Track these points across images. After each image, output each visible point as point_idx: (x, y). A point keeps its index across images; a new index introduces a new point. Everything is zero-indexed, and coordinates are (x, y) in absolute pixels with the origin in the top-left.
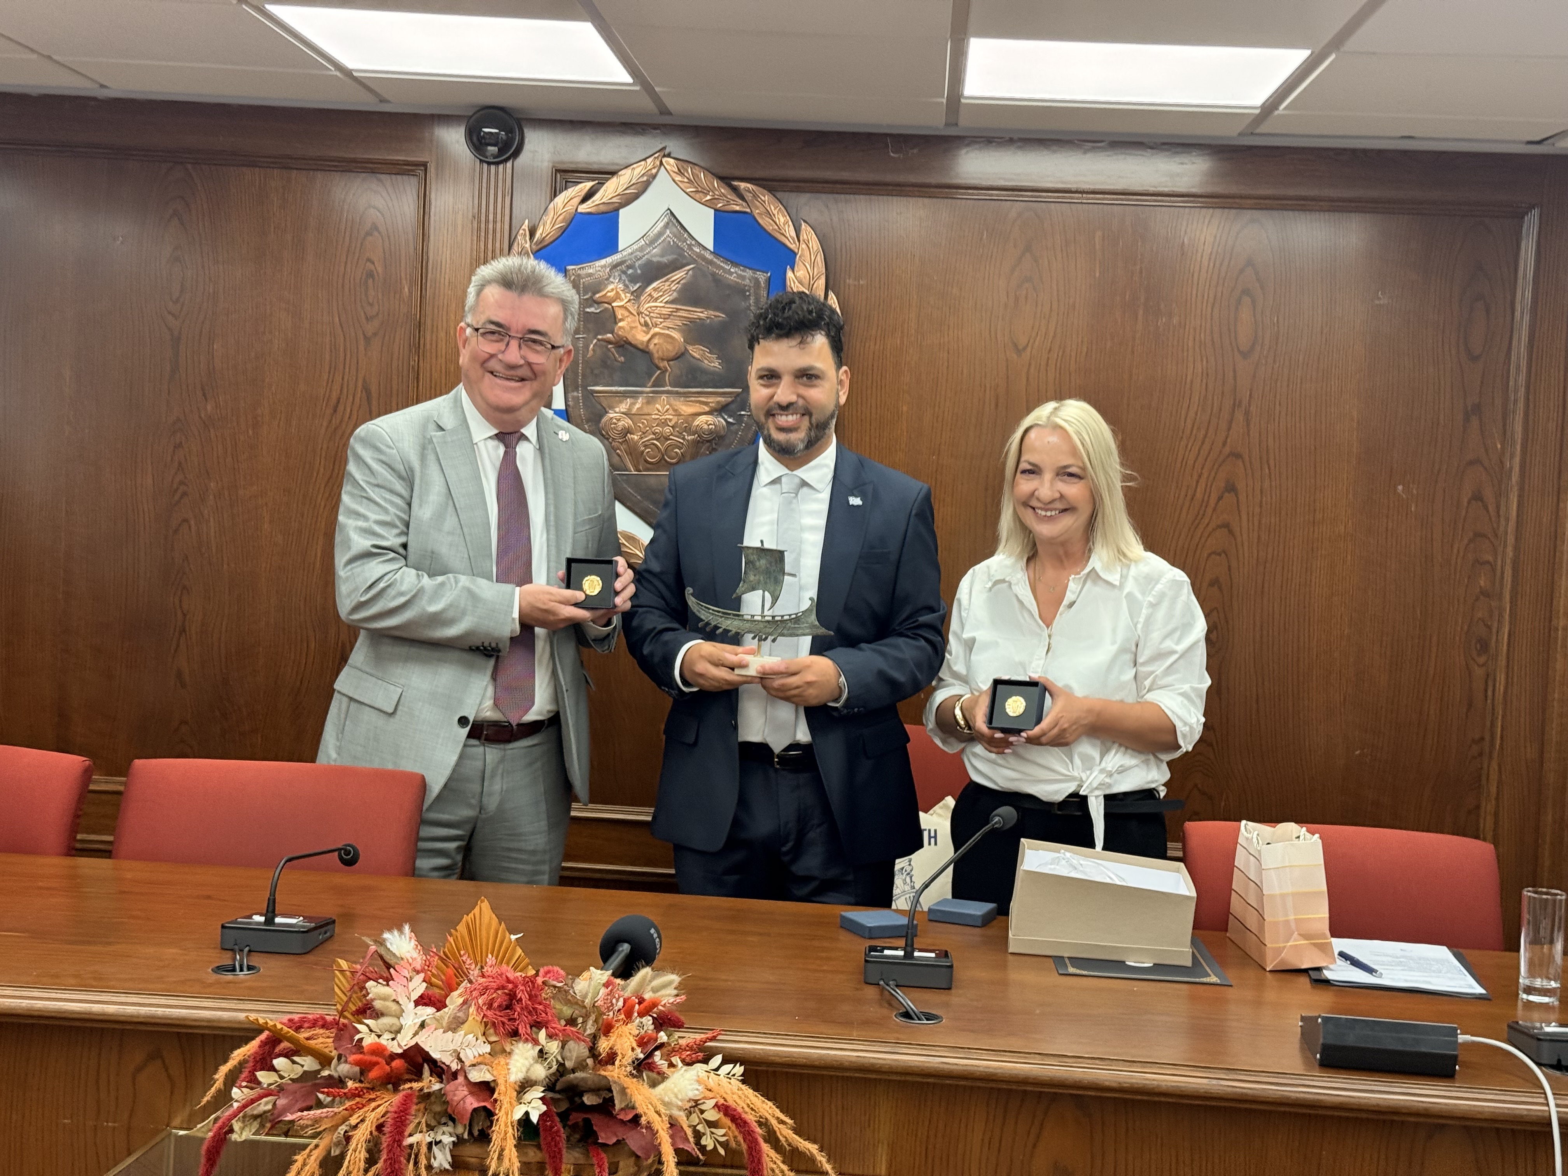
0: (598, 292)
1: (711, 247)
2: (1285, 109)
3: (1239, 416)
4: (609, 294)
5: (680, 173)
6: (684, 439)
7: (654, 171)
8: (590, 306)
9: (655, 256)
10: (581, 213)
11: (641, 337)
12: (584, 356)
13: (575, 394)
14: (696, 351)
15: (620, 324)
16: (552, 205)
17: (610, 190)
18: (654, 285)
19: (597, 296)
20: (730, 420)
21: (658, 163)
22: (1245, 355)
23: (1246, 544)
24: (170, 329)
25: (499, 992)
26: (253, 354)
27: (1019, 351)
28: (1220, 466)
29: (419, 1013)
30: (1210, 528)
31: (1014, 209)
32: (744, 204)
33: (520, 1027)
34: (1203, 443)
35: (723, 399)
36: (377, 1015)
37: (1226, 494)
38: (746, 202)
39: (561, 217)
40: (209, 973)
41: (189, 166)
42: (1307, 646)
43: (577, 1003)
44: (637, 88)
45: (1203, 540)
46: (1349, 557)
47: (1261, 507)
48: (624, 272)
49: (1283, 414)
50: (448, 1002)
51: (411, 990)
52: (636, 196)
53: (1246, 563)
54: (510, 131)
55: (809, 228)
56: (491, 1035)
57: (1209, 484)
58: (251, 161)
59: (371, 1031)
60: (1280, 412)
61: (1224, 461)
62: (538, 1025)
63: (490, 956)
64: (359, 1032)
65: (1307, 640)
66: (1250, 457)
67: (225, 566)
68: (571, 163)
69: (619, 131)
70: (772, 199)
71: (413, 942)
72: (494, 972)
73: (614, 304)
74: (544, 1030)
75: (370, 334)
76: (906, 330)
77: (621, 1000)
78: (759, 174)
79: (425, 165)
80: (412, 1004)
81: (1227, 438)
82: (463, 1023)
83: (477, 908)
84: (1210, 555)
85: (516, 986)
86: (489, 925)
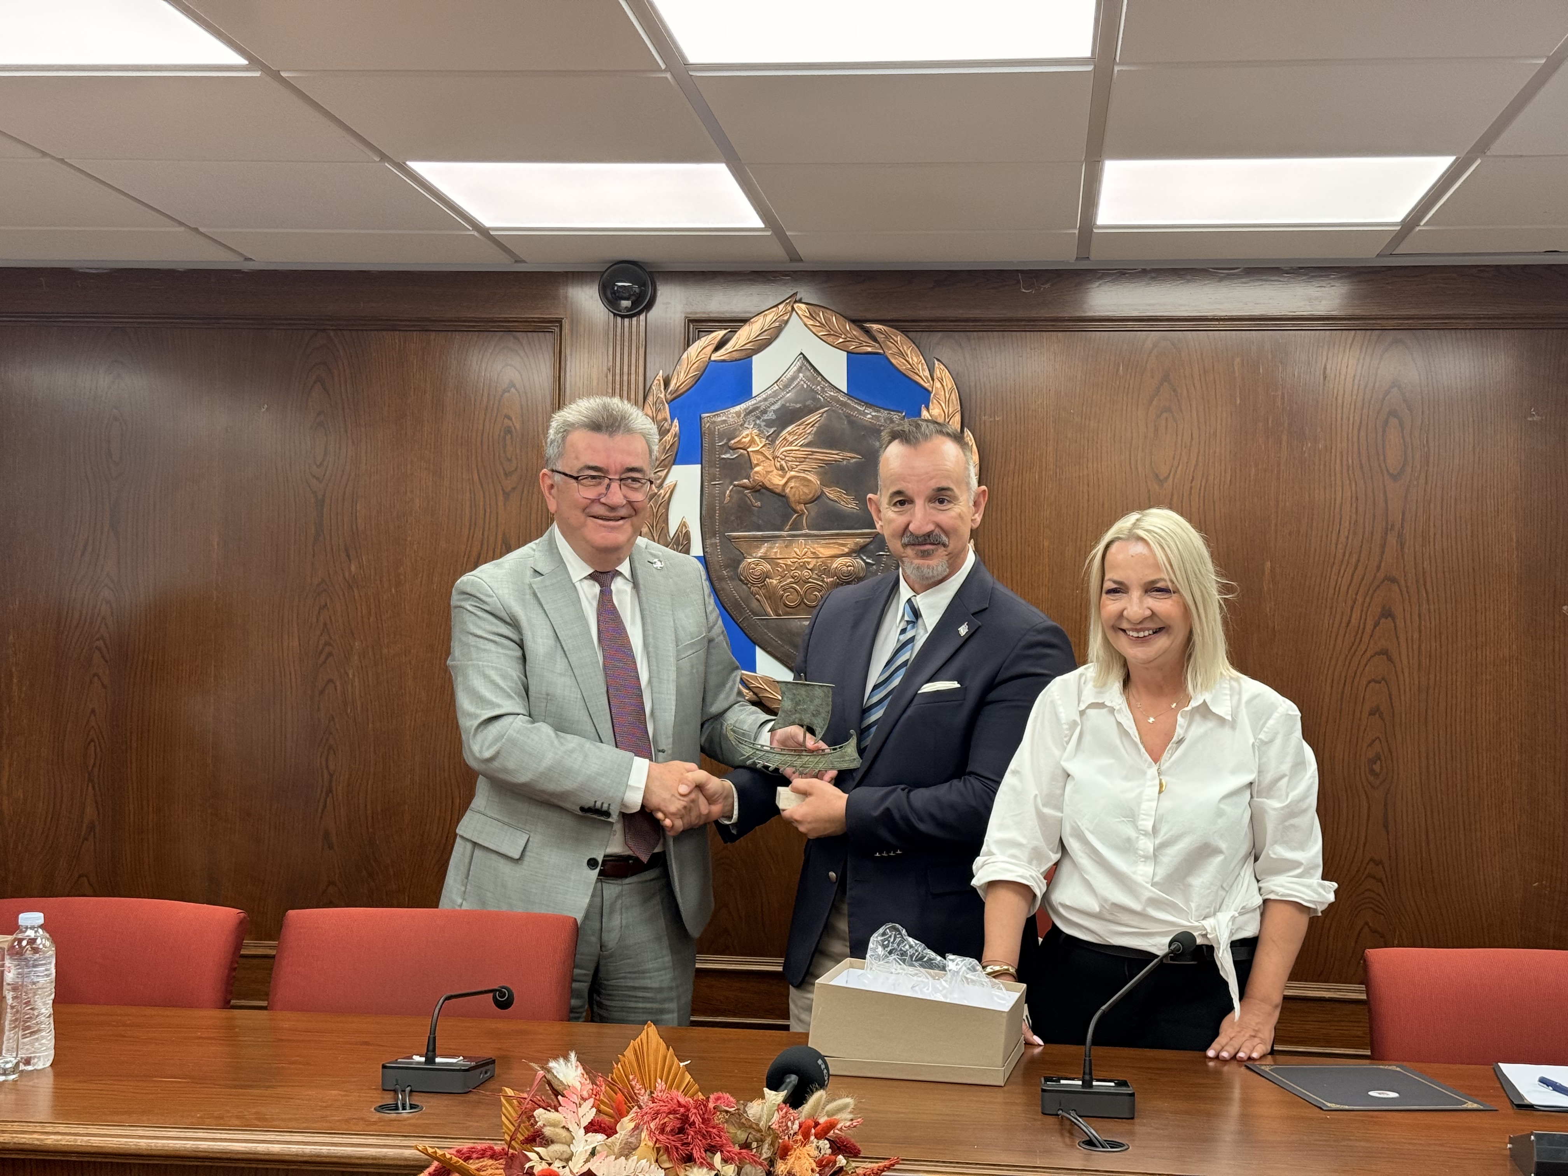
0: (733, 439)
1: (844, 388)
2: (1424, 225)
3: (1392, 540)
4: (744, 440)
5: (812, 317)
6: (823, 581)
7: (786, 318)
8: (725, 453)
9: (790, 401)
10: (714, 361)
11: (777, 481)
12: (721, 502)
13: (713, 541)
14: (831, 493)
15: (757, 469)
16: (685, 356)
17: (743, 337)
18: (789, 429)
19: (732, 442)
20: (868, 561)
21: (790, 308)
22: (1395, 478)
23: (1406, 671)
24: (314, 493)
25: (671, 1116)
26: (395, 514)
27: (1161, 482)
28: (1375, 591)
29: (589, 1140)
30: (1368, 654)
31: (1150, 339)
32: (877, 345)
33: (694, 1152)
34: (1356, 568)
35: (862, 540)
36: (547, 1142)
37: (1383, 620)
38: (878, 343)
39: (695, 365)
40: (371, 1112)
41: (332, 333)
42: (1476, 774)
43: (751, 1127)
44: (769, 233)
45: (1361, 668)
46: (1515, 680)
47: (1420, 632)
48: (759, 418)
49: (1438, 536)
50: (618, 1128)
51: (580, 1116)
52: (768, 343)
53: (1407, 690)
54: (643, 284)
55: (942, 367)
56: (665, 1162)
57: (1365, 609)
58: (391, 325)
59: (541, 1158)
60: (1435, 534)
61: (1379, 586)
62: (712, 1149)
63: (659, 1081)
64: (530, 1160)
65: (1476, 769)
66: (1406, 581)
67: (370, 725)
68: (704, 313)
69: (750, 280)
70: (904, 338)
71: (580, 1070)
72: (664, 1096)
73: (749, 450)
74: (719, 1154)
75: (508, 490)
76: (1044, 464)
77: (797, 1122)
78: (889, 316)
79: (559, 321)
80: (582, 1131)
81: (1381, 562)
82: (635, 1149)
83: (644, 1032)
84: (1369, 682)
85: (688, 1110)
86: (657, 1051)
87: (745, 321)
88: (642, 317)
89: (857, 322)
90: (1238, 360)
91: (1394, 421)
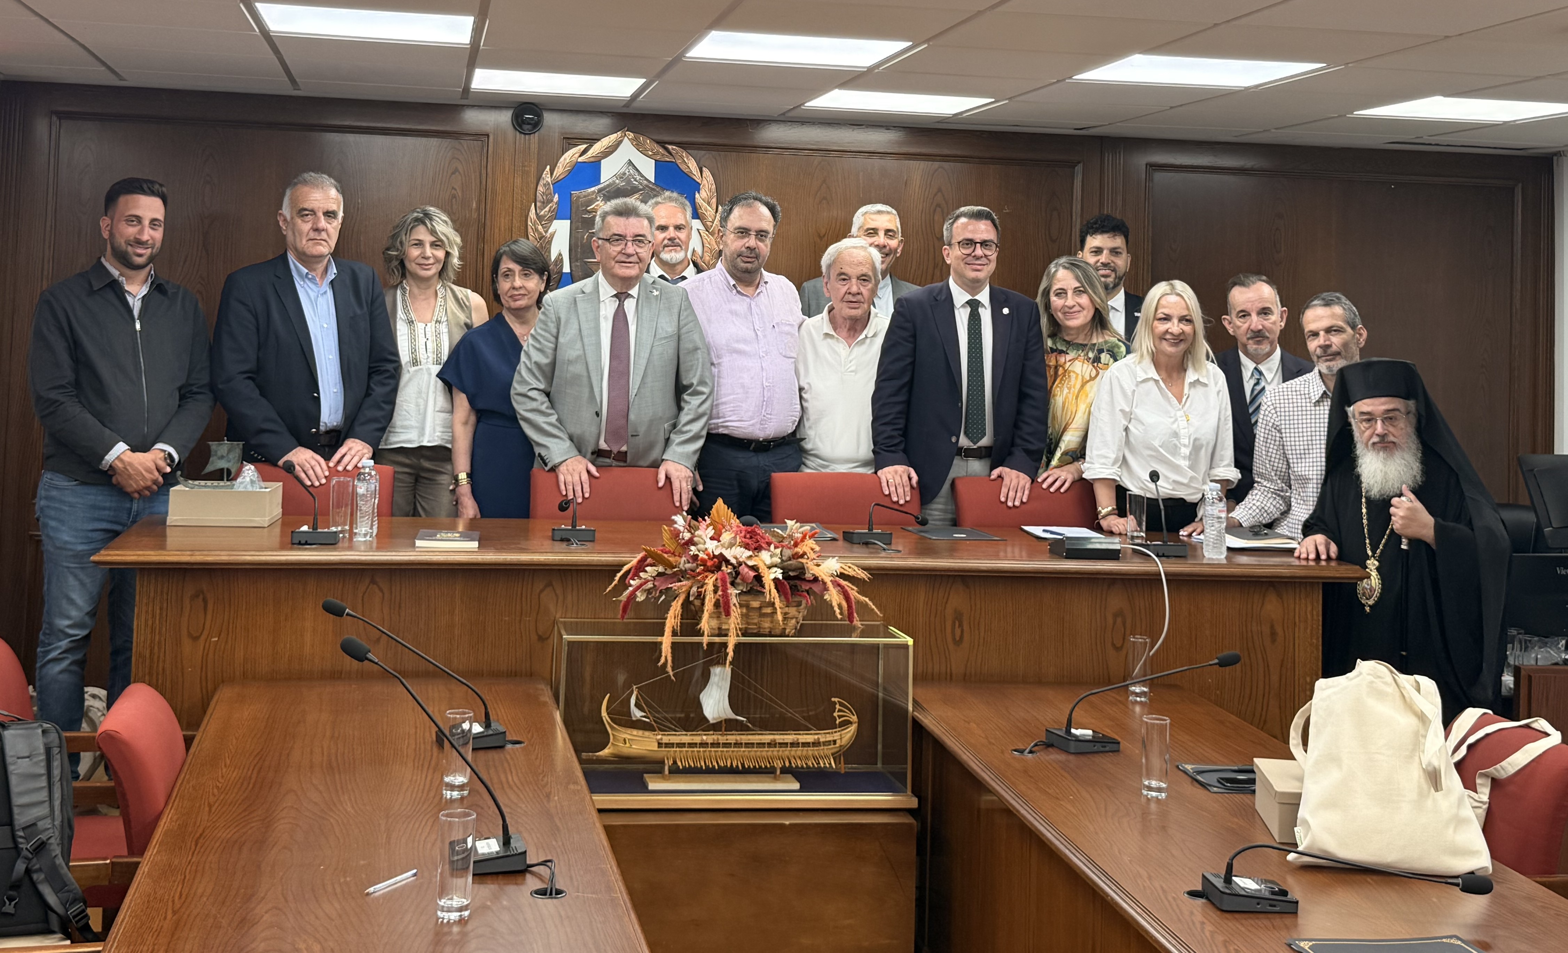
0: (589, 206)
1: (653, 180)
2: (966, 116)
4: (596, 207)
5: (635, 139)
7: (621, 140)
8: (584, 214)
10: (580, 162)
12: (580, 242)
13: (576, 264)
16: (562, 158)
17: (598, 148)
19: (588, 208)
21: (624, 134)
32: (671, 156)
39: (569, 164)
48: (605, 194)
52: (611, 152)
54: (536, 114)
55: (707, 170)
68: (575, 133)
69: (598, 116)
70: (687, 154)
79: (488, 135)
87: (598, 140)
88: (537, 134)
89: (662, 144)
90: (861, 174)
91: (938, 209)
